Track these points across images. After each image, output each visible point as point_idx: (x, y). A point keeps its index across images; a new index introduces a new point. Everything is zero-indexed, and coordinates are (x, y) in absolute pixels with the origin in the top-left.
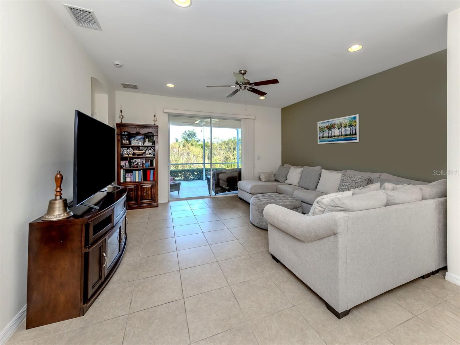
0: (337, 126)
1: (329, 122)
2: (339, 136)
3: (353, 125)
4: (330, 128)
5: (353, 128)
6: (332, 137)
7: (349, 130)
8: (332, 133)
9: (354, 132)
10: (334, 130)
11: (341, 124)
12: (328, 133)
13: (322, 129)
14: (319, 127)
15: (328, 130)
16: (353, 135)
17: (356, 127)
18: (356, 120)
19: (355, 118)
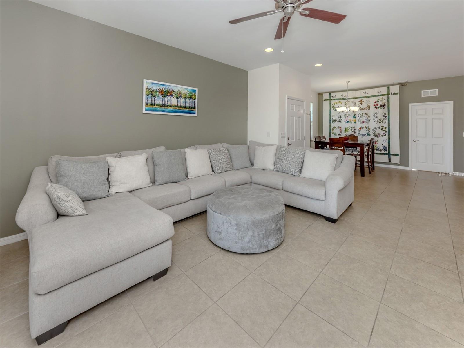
0: (176, 94)
1: (163, 85)
2: (177, 107)
3: (192, 98)
4: (166, 94)
5: (192, 101)
6: (168, 106)
7: (188, 103)
8: (167, 102)
9: (193, 105)
10: (171, 97)
11: (180, 93)
12: (161, 100)
13: (151, 93)
14: (147, 88)
15: (161, 96)
16: (192, 108)
17: (195, 101)
18: (196, 93)
19: (195, 91)
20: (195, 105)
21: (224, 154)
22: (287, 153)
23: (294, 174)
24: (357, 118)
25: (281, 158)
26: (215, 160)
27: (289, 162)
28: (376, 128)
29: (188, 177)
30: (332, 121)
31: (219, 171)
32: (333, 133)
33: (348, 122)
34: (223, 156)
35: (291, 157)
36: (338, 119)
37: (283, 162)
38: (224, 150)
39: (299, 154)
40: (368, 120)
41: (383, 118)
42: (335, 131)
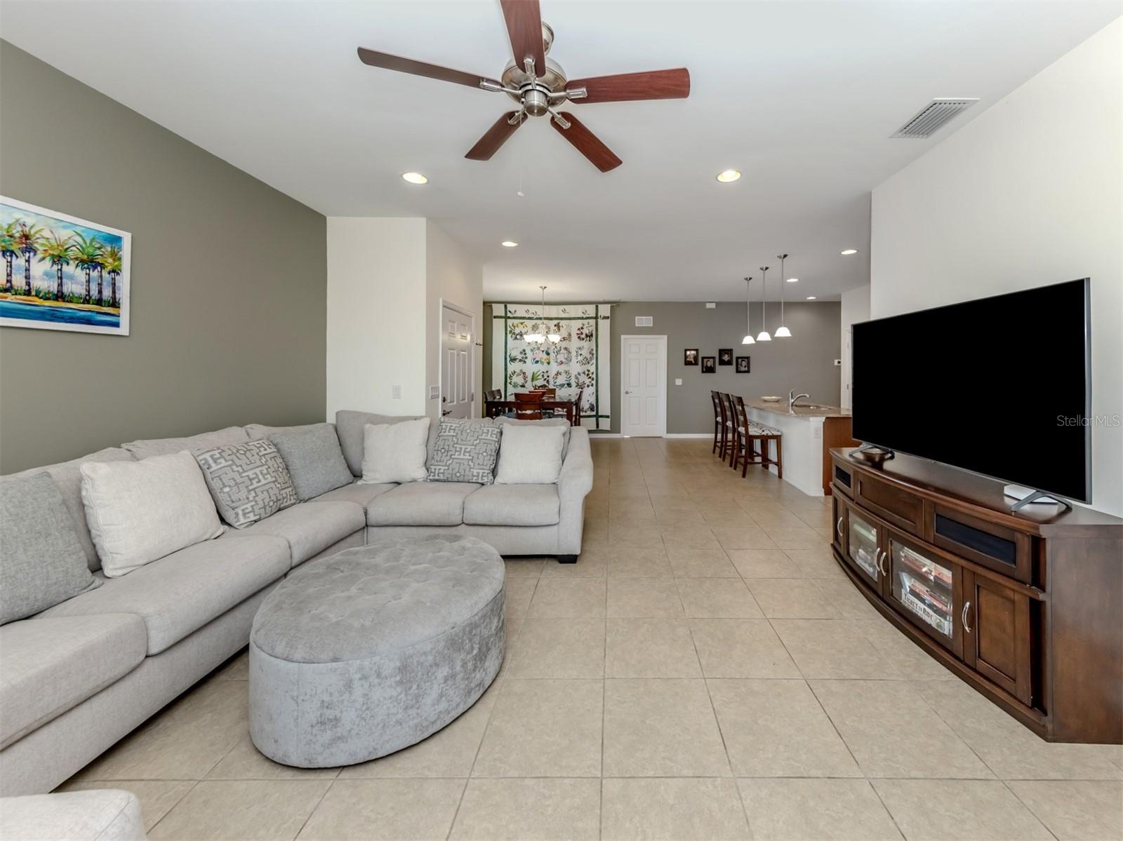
3: (102, 266)
5: (101, 277)
7: (77, 280)
9: (107, 294)
16: (99, 302)
17: (117, 278)
18: (120, 248)
19: (116, 240)
20: (114, 292)
21: (263, 461)
22: (462, 434)
23: (482, 479)
24: (553, 355)
25: (446, 447)
26: (232, 483)
27: (468, 454)
28: (579, 374)
29: (107, 572)
30: (508, 359)
31: (253, 518)
32: (510, 383)
33: (537, 362)
34: (263, 465)
35: (470, 443)
36: (519, 357)
37: (453, 457)
38: (262, 446)
39: (489, 435)
40: (569, 360)
41: (589, 356)
42: (515, 379)
